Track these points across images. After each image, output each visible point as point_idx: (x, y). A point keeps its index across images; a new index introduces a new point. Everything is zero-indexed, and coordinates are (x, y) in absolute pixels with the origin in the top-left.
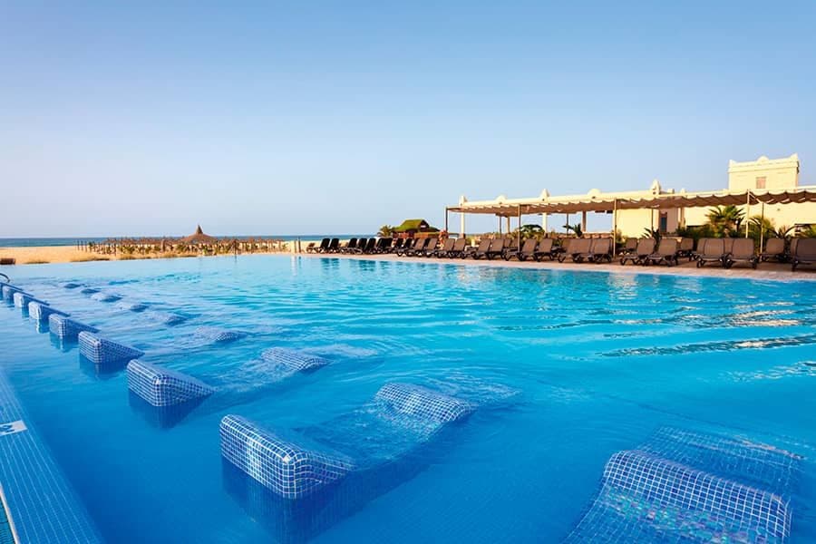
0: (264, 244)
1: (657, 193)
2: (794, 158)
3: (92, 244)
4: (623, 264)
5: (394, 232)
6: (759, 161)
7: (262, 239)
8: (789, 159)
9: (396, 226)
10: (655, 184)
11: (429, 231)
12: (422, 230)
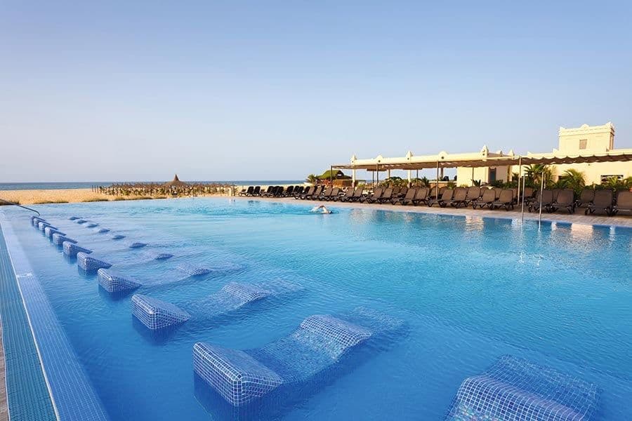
0: (222, 188)
1: (486, 155)
2: (608, 125)
3: (101, 187)
4: (475, 209)
5: (318, 180)
6: (582, 128)
7: (220, 184)
8: (604, 126)
9: (319, 175)
10: (484, 148)
11: (344, 178)
12: (339, 178)
